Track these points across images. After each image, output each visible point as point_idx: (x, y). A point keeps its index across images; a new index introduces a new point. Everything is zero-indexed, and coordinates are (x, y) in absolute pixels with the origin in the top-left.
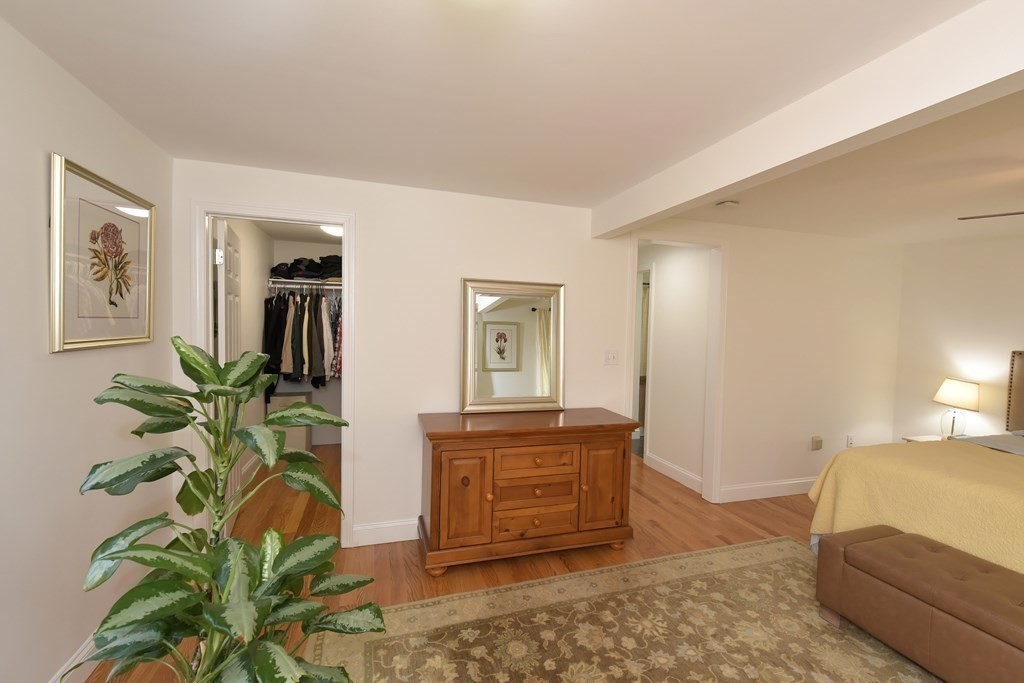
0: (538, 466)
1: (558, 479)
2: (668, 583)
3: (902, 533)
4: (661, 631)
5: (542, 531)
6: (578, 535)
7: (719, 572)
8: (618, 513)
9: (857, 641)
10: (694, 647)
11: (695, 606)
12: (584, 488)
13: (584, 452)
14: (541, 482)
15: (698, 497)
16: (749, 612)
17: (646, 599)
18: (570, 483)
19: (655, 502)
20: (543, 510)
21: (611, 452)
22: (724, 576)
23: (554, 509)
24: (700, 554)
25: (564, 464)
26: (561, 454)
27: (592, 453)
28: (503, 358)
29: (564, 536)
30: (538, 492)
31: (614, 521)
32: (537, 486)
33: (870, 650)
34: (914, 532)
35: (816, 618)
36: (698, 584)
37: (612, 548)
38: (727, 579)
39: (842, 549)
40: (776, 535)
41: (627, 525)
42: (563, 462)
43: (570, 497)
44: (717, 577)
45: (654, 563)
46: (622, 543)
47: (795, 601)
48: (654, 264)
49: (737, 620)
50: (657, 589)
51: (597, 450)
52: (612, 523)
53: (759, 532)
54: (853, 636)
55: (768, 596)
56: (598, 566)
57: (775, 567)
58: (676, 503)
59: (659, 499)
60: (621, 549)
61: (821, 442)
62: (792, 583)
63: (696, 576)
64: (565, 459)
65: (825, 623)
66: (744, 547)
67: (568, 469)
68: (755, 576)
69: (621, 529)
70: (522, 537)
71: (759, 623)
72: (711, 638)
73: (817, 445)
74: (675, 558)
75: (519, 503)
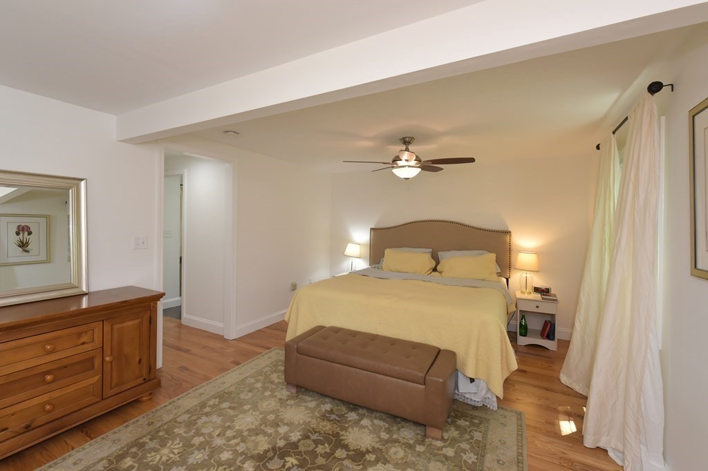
0: (49, 353)
1: (76, 359)
2: (188, 410)
3: (325, 327)
4: (176, 451)
5: (56, 414)
6: (102, 403)
7: (229, 387)
8: (145, 371)
9: (304, 397)
10: (202, 451)
11: (207, 419)
12: (108, 359)
13: (107, 328)
14: (53, 367)
15: (220, 338)
16: (245, 407)
17: (167, 432)
18: (92, 359)
19: (187, 351)
20: (56, 394)
21: (136, 322)
22: (232, 389)
23: (72, 388)
24: (217, 379)
25: (83, 343)
26: (80, 335)
27: (116, 327)
28: (28, 252)
29: (86, 409)
30: (49, 378)
31: (142, 379)
32: (48, 373)
33: (310, 399)
34: (330, 325)
35: (284, 393)
36: (211, 403)
37: (140, 402)
38: (233, 390)
39: (296, 346)
40: (268, 348)
41: (155, 378)
42: (81, 341)
43: (91, 372)
44: (226, 391)
45: (178, 399)
46: (150, 394)
47: (274, 387)
48: (186, 170)
49: (236, 416)
50: (178, 420)
51: (122, 323)
52: (140, 380)
53: (259, 350)
54: (303, 395)
55: (259, 391)
56: (125, 422)
57: (265, 370)
58: (204, 348)
59: (189, 348)
60: (150, 399)
61: (295, 285)
62: (274, 377)
63: (211, 397)
64: (84, 339)
65: (288, 393)
66: (248, 364)
67: (88, 347)
68: (252, 380)
69: (149, 383)
70: (28, 428)
71: (251, 411)
72: (216, 438)
73: (294, 287)
74: (196, 390)
75: (23, 395)
